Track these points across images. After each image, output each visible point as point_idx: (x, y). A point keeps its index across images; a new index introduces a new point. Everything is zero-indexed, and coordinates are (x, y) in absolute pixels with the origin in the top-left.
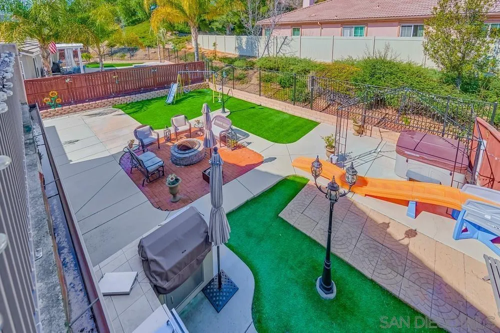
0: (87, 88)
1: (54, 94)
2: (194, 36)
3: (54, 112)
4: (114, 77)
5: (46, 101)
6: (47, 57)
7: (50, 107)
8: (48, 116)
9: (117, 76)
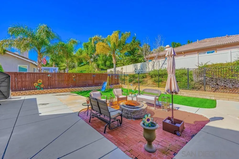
0: (58, 81)
1: (40, 81)
2: (114, 61)
3: (38, 92)
4: (73, 77)
5: (35, 85)
6: (41, 62)
7: (37, 89)
8: (35, 93)
9: (75, 76)
